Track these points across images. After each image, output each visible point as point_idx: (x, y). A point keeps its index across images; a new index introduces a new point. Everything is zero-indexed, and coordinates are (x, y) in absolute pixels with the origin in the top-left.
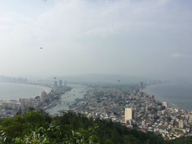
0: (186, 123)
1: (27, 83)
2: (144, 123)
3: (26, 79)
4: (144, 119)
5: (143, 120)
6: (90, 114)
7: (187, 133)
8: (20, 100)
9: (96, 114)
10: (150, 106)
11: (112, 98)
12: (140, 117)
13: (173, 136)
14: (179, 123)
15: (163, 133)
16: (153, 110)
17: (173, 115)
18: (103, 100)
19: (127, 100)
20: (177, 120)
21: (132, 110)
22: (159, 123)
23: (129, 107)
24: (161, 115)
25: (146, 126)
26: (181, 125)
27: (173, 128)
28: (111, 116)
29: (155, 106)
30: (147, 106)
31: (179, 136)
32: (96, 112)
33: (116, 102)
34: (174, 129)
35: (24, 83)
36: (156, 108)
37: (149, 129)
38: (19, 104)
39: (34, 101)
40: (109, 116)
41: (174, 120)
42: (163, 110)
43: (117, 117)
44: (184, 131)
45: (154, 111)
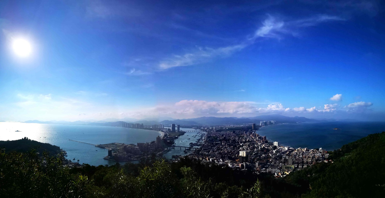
0: (294, 159)
1: (143, 129)
2: (258, 165)
3: (142, 124)
4: (257, 160)
5: (257, 162)
6: (204, 159)
7: (295, 168)
8: (138, 144)
9: (211, 160)
10: (262, 147)
11: (226, 142)
12: (254, 159)
13: (283, 174)
14: (289, 160)
15: (275, 172)
16: (265, 151)
17: (284, 153)
18: (217, 144)
19: (241, 142)
20: (287, 158)
21: (246, 153)
22: (272, 163)
23: (243, 150)
24: (273, 155)
25: (259, 168)
26: (290, 162)
27: (283, 166)
28: (226, 160)
29: (267, 147)
30: (260, 147)
31: (289, 172)
32: (210, 158)
33: (230, 146)
34: (285, 167)
35: (140, 128)
36: (268, 148)
37: (262, 171)
38: (137, 148)
39: (151, 146)
40: (223, 161)
41: (284, 158)
42: (275, 150)
43: (231, 161)
44: (293, 167)
45: (267, 151)
